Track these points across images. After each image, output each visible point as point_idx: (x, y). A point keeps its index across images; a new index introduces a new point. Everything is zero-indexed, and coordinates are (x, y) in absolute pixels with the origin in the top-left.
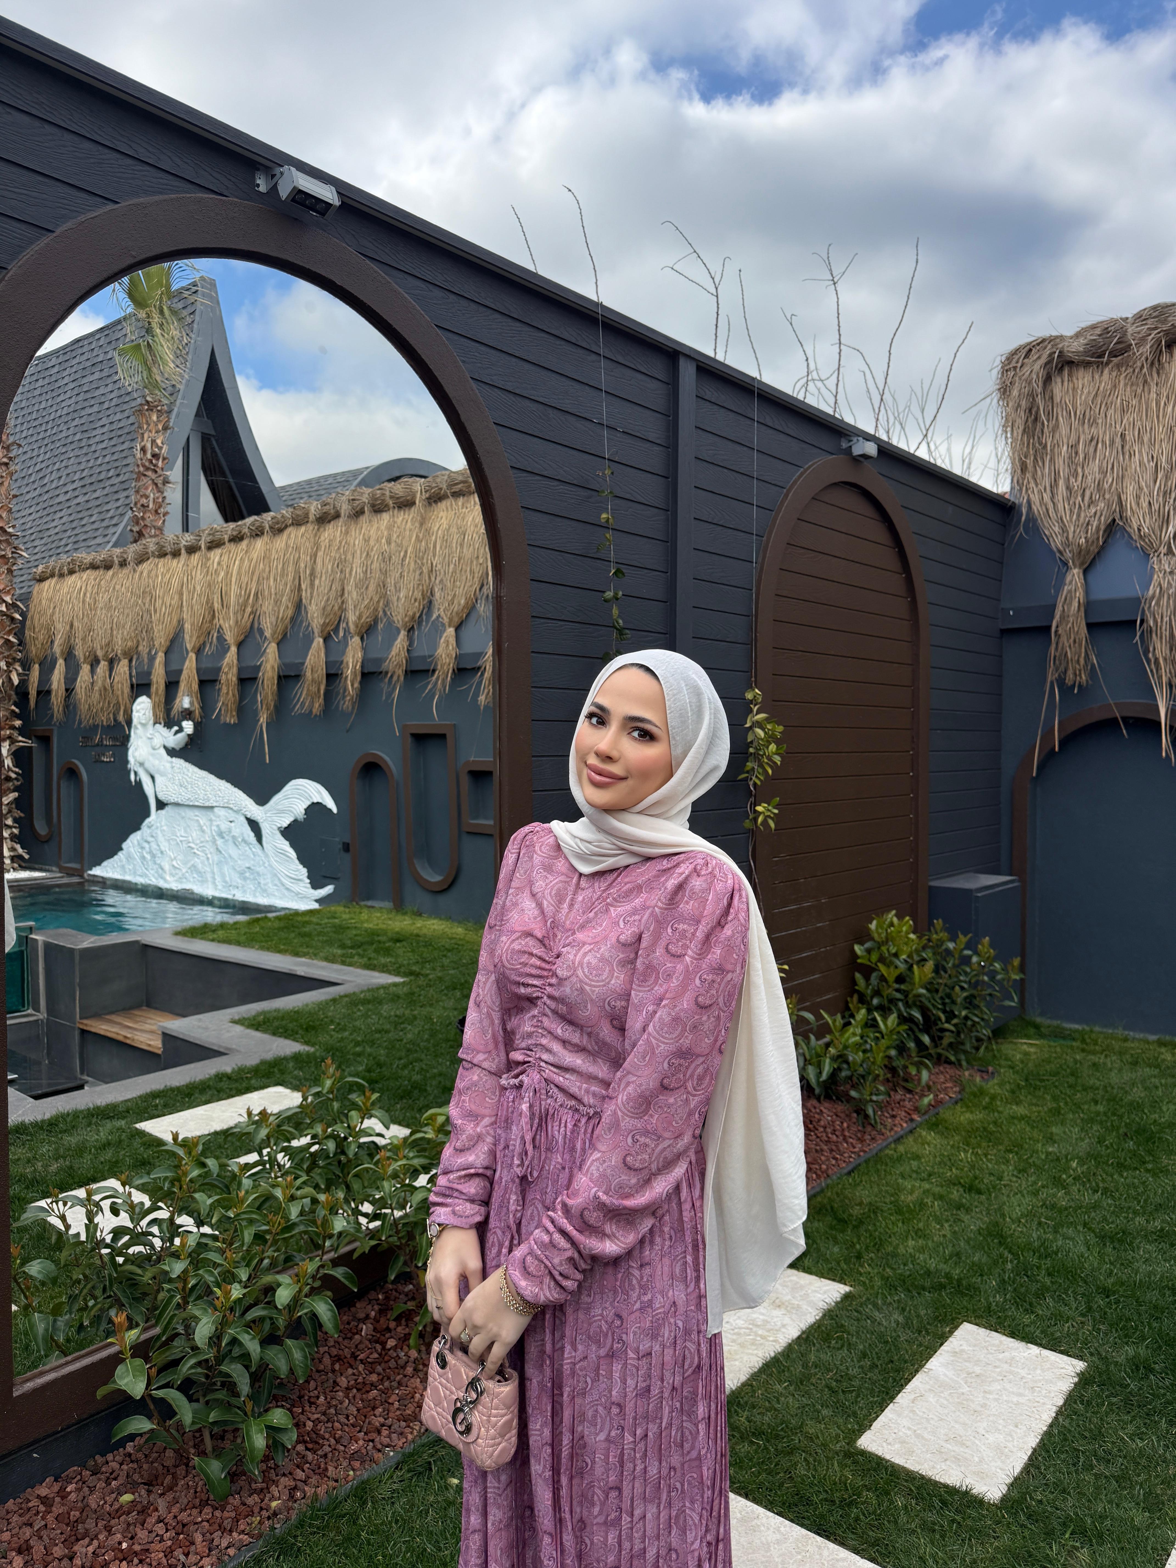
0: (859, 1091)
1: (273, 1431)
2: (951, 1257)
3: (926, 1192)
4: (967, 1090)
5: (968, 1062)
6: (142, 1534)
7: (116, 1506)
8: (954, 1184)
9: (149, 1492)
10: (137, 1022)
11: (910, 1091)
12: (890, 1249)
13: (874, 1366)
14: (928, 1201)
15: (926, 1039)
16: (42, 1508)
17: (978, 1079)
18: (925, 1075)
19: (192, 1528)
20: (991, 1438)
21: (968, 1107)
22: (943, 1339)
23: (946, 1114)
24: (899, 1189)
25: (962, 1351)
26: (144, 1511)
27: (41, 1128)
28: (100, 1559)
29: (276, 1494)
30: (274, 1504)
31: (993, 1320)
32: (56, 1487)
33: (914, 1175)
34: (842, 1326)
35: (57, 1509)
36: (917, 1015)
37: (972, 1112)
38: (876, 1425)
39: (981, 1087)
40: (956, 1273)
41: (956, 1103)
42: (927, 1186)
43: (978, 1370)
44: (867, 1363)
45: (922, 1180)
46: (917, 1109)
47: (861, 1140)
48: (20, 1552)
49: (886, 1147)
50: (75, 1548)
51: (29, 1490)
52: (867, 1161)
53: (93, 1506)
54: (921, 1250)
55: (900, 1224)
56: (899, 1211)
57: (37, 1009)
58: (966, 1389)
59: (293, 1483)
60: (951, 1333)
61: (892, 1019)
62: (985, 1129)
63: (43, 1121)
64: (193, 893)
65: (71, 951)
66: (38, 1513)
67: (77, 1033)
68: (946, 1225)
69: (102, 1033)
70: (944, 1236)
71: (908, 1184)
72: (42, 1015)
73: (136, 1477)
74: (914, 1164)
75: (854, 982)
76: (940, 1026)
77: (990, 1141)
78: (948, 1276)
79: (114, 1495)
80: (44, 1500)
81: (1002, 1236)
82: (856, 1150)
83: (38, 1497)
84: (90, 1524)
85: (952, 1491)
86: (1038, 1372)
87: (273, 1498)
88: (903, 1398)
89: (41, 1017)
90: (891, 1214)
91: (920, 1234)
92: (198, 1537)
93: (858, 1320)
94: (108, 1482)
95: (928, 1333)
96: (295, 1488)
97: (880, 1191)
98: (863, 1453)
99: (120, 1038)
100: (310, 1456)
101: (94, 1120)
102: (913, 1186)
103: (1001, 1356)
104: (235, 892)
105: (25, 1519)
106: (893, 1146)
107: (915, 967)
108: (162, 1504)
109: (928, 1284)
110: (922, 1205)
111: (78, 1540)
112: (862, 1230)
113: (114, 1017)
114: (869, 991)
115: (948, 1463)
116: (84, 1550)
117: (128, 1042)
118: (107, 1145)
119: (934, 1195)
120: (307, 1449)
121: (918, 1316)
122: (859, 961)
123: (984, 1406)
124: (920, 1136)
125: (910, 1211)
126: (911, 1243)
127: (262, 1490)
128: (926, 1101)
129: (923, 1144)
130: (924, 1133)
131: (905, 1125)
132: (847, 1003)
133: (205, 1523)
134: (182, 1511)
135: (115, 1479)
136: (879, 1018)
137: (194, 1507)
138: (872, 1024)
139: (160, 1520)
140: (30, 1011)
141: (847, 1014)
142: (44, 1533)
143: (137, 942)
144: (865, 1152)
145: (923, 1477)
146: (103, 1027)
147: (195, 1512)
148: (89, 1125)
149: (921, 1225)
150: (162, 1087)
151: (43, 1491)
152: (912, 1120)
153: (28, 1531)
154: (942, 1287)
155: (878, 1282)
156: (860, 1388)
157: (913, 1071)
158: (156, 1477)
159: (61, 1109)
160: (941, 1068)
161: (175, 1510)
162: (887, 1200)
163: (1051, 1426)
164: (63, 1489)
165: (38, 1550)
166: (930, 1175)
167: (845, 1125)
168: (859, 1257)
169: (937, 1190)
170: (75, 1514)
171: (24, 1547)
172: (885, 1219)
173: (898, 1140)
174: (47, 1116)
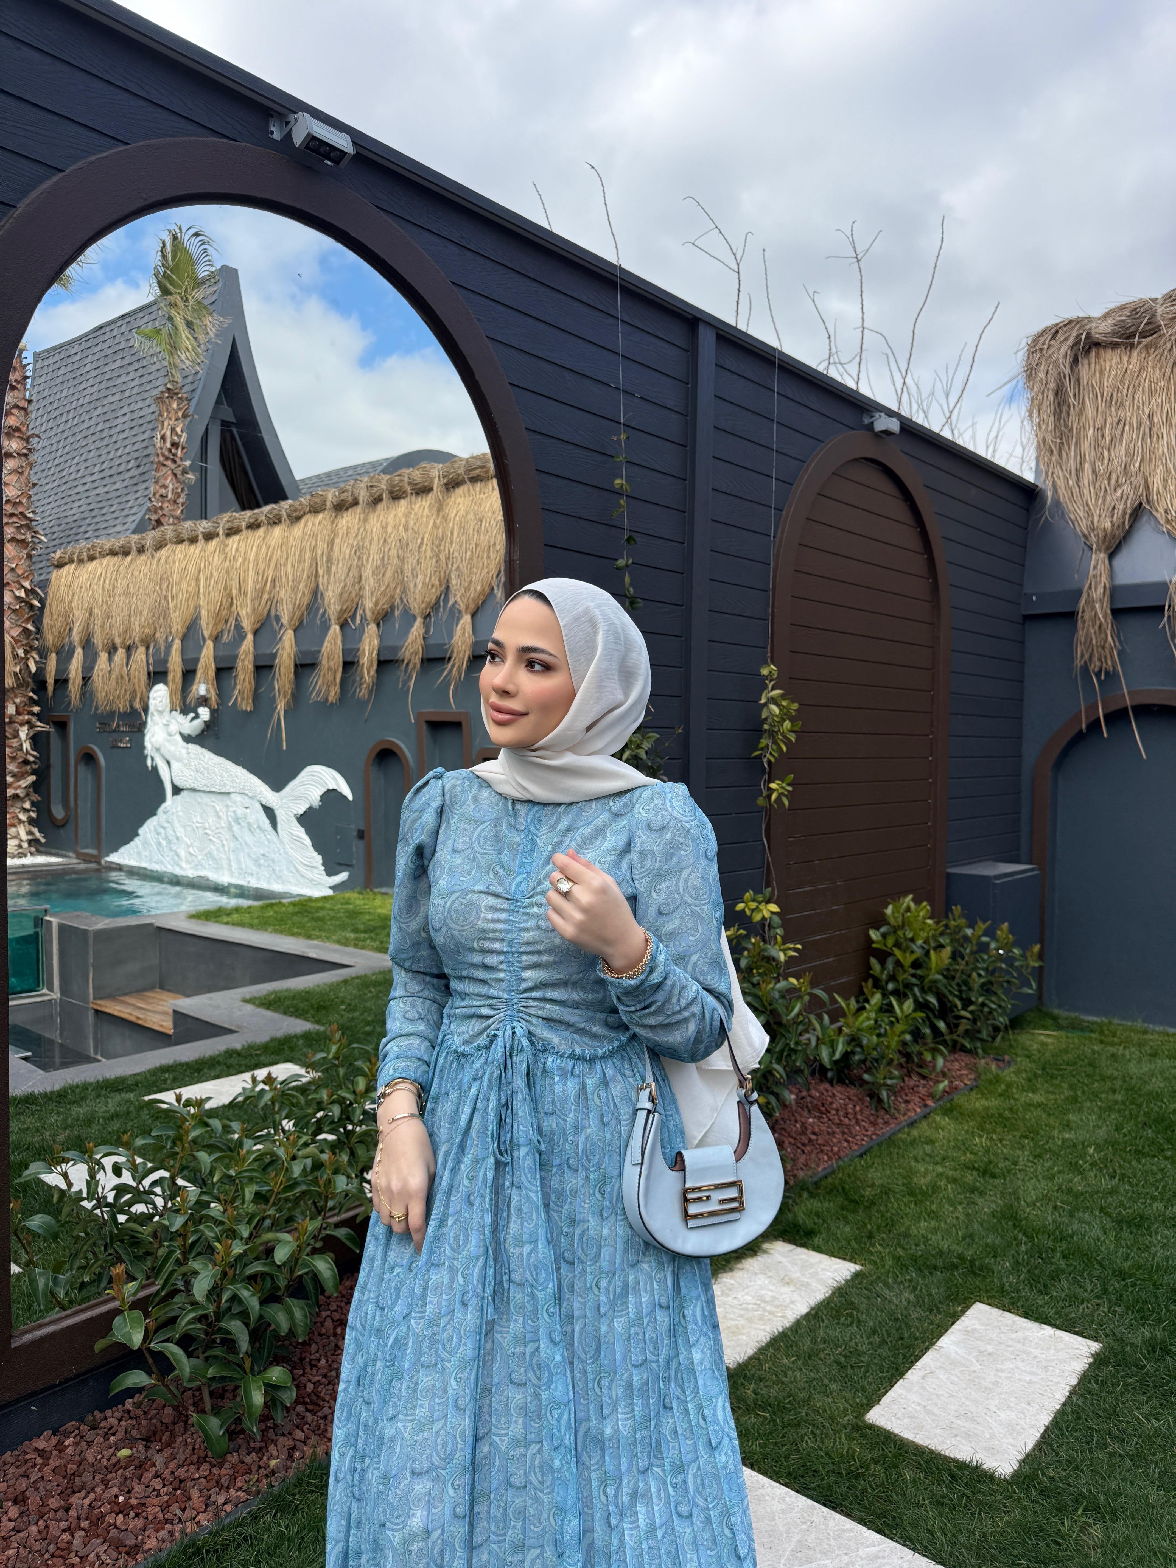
0: (873, 1075)
1: (271, 1388)
2: (964, 1239)
3: (940, 1175)
4: (983, 1077)
5: (984, 1050)
6: (138, 1488)
7: (113, 1461)
8: (968, 1168)
9: (147, 1448)
10: (149, 1004)
11: (924, 1077)
12: (902, 1229)
13: (883, 1342)
14: (942, 1183)
15: (942, 1025)
16: (39, 1461)
17: (994, 1067)
18: (940, 1062)
19: (190, 1484)
20: (1003, 1415)
21: (983, 1094)
22: (954, 1318)
23: (960, 1099)
24: (911, 1172)
25: (974, 1330)
26: (142, 1466)
27: (50, 1099)
28: (96, 1512)
29: (275, 1453)
30: (273, 1463)
31: (1006, 1301)
32: (54, 1441)
33: (928, 1159)
34: (852, 1303)
35: (53, 1463)
36: (933, 1000)
37: (987, 1099)
38: (885, 1400)
39: (998, 1075)
40: (969, 1254)
41: (972, 1089)
42: (940, 1169)
43: (990, 1348)
44: (876, 1339)
45: (937, 1164)
46: (931, 1095)
47: (874, 1124)
48: (15, 1502)
49: (899, 1131)
50: (71, 1500)
51: (27, 1442)
52: (879, 1145)
53: (91, 1459)
54: (935, 1231)
55: (912, 1206)
56: (911, 1193)
57: (51, 989)
58: (978, 1367)
59: (291, 1443)
60: (963, 1312)
61: (909, 1005)
62: (1000, 1115)
63: (52, 1092)
64: (208, 880)
65: (85, 932)
66: (35, 1465)
67: (91, 1015)
68: (960, 1208)
69: (116, 1013)
70: (957, 1218)
71: (921, 1168)
72: (56, 995)
73: (134, 1433)
74: (928, 1148)
75: (869, 967)
76: (956, 1013)
77: (1005, 1126)
78: (961, 1257)
79: (111, 1450)
80: (41, 1453)
81: (1016, 1219)
82: (869, 1133)
83: (36, 1449)
84: (87, 1477)
85: (962, 1466)
86: (1052, 1352)
87: (271, 1457)
88: (914, 1375)
89: (54, 997)
90: (904, 1196)
91: (933, 1215)
92: (195, 1493)
93: (868, 1298)
94: (106, 1437)
95: (940, 1312)
96: (294, 1448)
97: (893, 1173)
98: (872, 1427)
99: (133, 1019)
100: (309, 1417)
101: (103, 1092)
102: (927, 1169)
103: (1014, 1336)
104: (249, 878)
105: (21, 1471)
106: (906, 1130)
107: (932, 952)
108: (159, 1460)
109: (940, 1263)
110: (935, 1188)
111: (74, 1492)
112: (874, 1211)
113: (127, 999)
114: (884, 977)
115: (958, 1438)
116: (80, 1502)
117: (140, 1022)
118: (115, 1116)
119: (947, 1178)
120: (307, 1410)
121: (930, 1295)
122: (874, 946)
123: (996, 1383)
124: (934, 1121)
125: (924, 1193)
126: (923, 1224)
127: (261, 1449)
128: (941, 1086)
129: (937, 1128)
130: (938, 1118)
131: (918, 1110)
132: (861, 988)
133: (202, 1480)
134: (179, 1466)
135: (114, 1434)
136: (894, 1003)
137: (192, 1463)
138: (887, 1009)
139: (157, 1476)
140: (45, 991)
141: (861, 999)
142: (40, 1485)
143: (151, 925)
144: (877, 1135)
145: (932, 1452)
146: (117, 1008)
147: (193, 1468)
148: (99, 1096)
149: (934, 1207)
150: (171, 1062)
151: (41, 1444)
152: (926, 1105)
153: (23, 1483)
154: (954, 1267)
155: (889, 1262)
156: (868, 1365)
157: (928, 1057)
158: (155, 1433)
159: (70, 1081)
160: (957, 1056)
161: (172, 1465)
162: (900, 1182)
163: (1064, 1404)
164: (60, 1443)
165: (34, 1501)
166: (944, 1159)
167: (858, 1108)
168: (870, 1236)
169: (950, 1173)
170: (71, 1468)
171: (20, 1497)
172: (897, 1200)
173: (912, 1124)
174: (57, 1088)
